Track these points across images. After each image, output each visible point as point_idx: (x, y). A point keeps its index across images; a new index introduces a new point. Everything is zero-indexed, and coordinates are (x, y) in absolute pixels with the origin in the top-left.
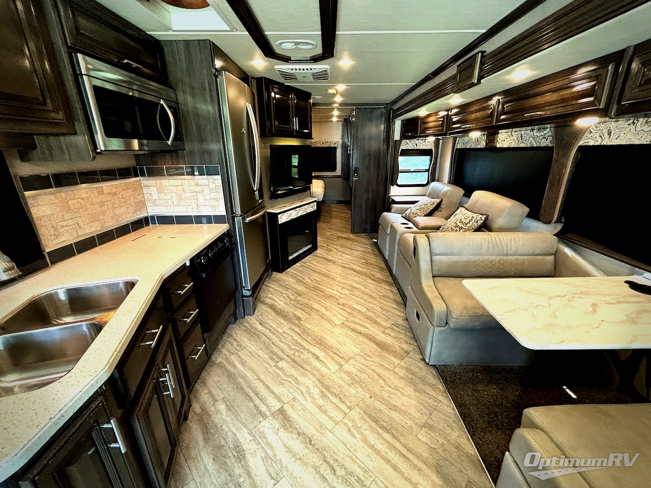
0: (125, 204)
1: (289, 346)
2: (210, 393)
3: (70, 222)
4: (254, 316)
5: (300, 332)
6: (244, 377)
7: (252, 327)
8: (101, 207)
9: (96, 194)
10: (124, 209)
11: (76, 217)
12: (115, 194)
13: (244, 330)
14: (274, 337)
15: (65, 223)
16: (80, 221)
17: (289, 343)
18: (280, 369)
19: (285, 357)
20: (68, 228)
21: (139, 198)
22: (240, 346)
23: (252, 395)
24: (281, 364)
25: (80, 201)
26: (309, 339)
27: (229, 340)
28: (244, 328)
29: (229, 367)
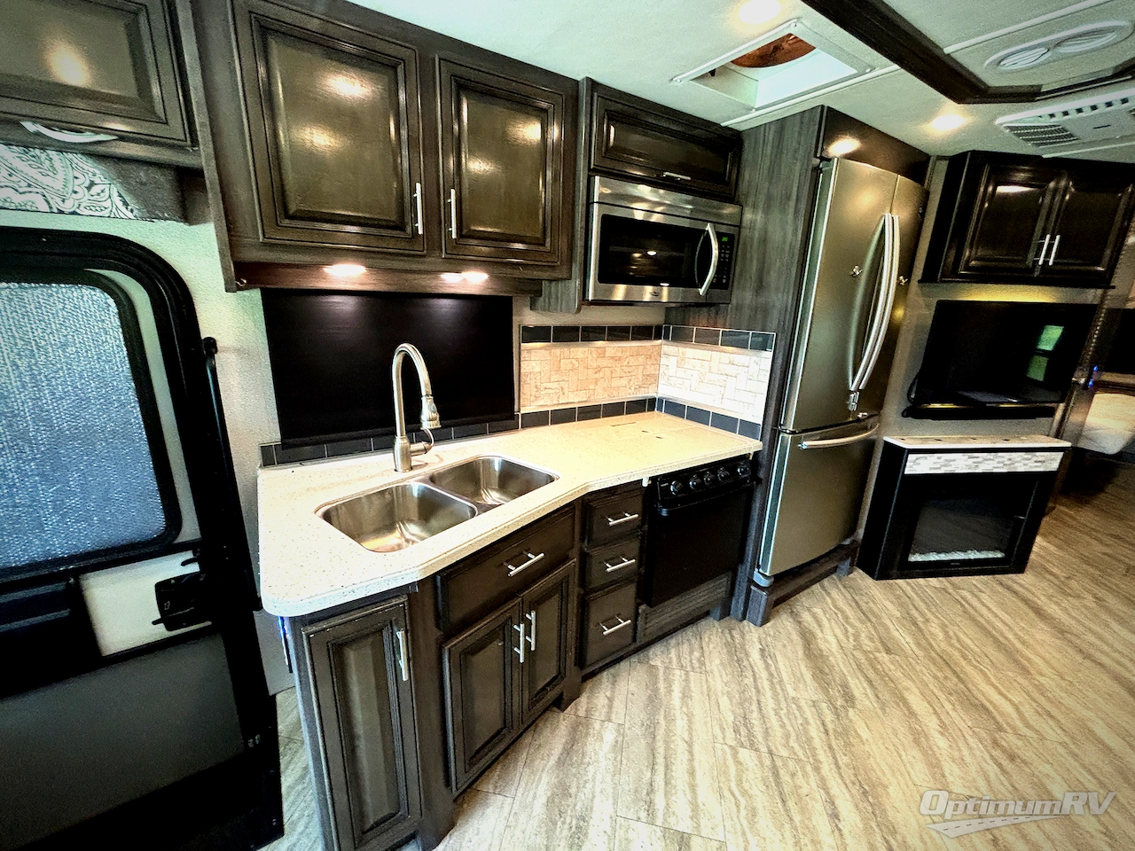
0: (629, 374)
1: (788, 736)
2: (611, 700)
3: (555, 385)
4: (761, 629)
5: (830, 726)
6: (670, 719)
7: (743, 646)
8: (596, 373)
9: (595, 356)
10: (624, 382)
11: (563, 380)
12: (620, 359)
13: (727, 644)
14: (769, 693)
15: (549, 385)
16: (565, 385)
17: (790, 729)
18: (738, 763)
19: (764, 749)
20: (551, 391)
21: (651, 370)
22: (702, 663)
23: (660, 760)
24: (744, 754)
25: (574, 361)
26: (843, 760)
27: (693, 641)
28: (729, 640)
29: (661, 685)
